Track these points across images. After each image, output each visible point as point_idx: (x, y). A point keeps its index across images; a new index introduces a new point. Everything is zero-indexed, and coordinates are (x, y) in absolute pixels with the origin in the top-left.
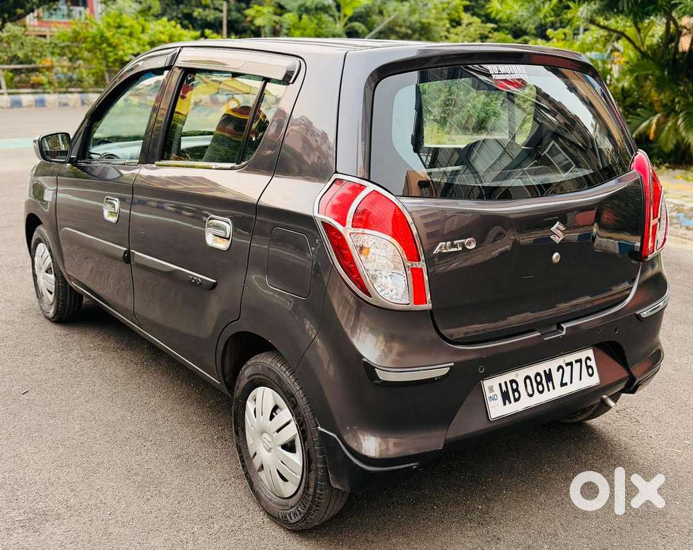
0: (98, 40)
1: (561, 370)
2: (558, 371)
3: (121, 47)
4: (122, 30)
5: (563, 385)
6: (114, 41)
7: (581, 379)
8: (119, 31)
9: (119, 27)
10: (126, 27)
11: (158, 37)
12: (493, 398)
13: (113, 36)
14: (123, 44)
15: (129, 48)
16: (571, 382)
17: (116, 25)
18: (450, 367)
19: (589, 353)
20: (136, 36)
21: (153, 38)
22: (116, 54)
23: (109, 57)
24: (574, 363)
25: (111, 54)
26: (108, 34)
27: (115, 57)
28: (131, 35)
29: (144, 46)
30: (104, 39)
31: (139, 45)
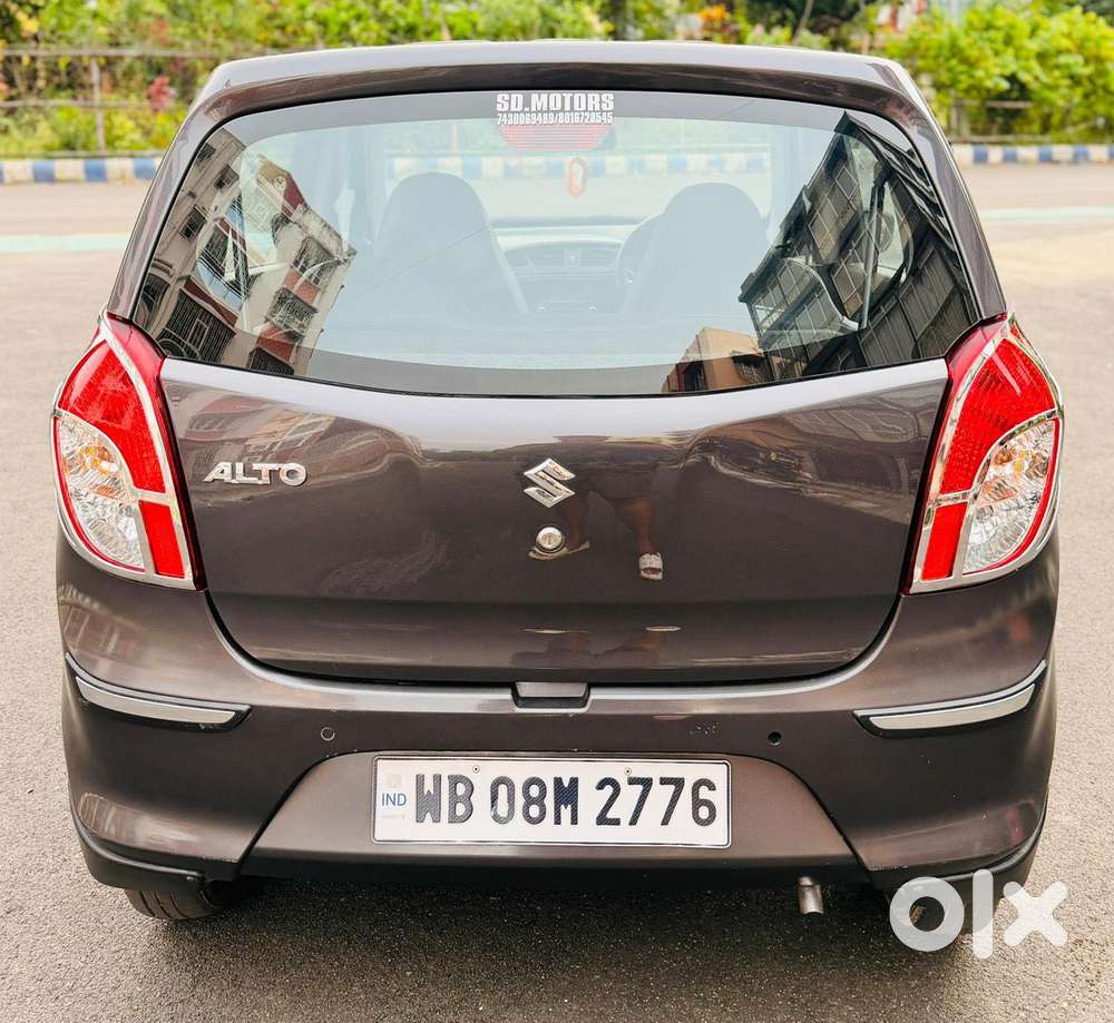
0: (946, 52)
1: (609, 790)
2: (601, 786)
3: (983, 64)
4: (992, 34)
5: (602, 820)
6: (973, 53)
7: (665, 822)
8: (986, 35)
9: (989, 27)
10: (998, 29)
11: (1055, 44)
12: (391, 800)
13: (970, 46)
14: (986, 58)
15: (996, 65)
16: (633, 822)
17: (983, 25)
18: (238, 712)
19: (717, 772)
20: (1016, 42)
21: (1047, 46)
22: (972, 77)
23: (959, 82)
24: (656, 782)
25: (963, 77)
26: (963, 42)
27: (971, 81)
28: (1008, 41)
29: (1027, 59)
30: (955, 51)
31: (1017, 57)
